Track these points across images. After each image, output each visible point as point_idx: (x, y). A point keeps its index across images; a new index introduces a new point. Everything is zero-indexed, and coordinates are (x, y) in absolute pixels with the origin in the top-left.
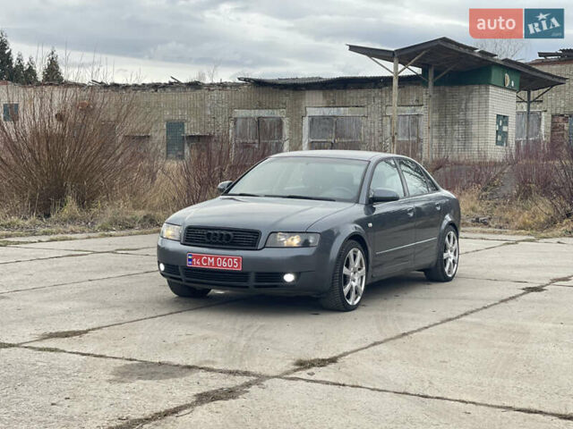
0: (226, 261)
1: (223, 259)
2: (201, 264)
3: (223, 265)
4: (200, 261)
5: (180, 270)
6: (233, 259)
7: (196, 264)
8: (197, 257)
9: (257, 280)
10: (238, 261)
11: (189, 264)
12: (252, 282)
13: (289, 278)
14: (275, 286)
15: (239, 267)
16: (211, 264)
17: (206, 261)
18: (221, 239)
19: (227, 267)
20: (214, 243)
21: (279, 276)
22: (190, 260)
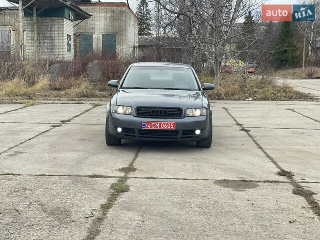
0: (167, 125)
1: (165, 124)
2: (151, 127)
3: (165, 127)
4: (151, 126)
5: (136, 131)
6: (171, 124)
7: (148, 127)
8: (148, 124)
9: (183, 135)
10: (174, 125)
11: (143, 128)
12: (180, 135)
13: (198, 132)
14: (191, 137)
15: (174, 128)
16: (158, 127)
17: (154, 126)
18: (161, 113)
19: (167, 128)
20: (157, 116)
21: (193, 132)
22: (144, 125)
